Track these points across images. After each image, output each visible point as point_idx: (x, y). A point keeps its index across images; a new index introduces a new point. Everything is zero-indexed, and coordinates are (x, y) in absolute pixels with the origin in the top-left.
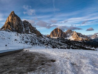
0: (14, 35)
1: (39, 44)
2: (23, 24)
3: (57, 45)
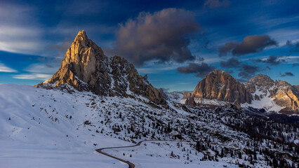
1: (154, 135)
2: (111, 66)
3: (211, 140)
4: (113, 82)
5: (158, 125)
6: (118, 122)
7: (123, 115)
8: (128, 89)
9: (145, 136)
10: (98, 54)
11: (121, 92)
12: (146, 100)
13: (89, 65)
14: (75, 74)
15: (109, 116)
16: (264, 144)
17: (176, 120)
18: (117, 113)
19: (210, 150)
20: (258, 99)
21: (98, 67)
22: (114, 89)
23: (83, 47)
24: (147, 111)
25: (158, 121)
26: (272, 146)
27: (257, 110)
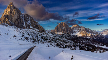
0: (12, 30)
1: (41, 41)
2: (24, 17)
3: (62, 43)
4: (25, 23)
5: (43, 38)
6: (28, 36)
7: (29, 34)
8: (31, 26)
9: (38, 41)
10: (19, 12)
11: (28, 27)
12: (38, 30)
13: (15, 16)
14: (8, 19)
15: (24, 34)
16: (78, 44)
17: (49, 37)
18: (27, 33)
19: (61, 46)
20: (75, 32)
21: (19, 17)
22: (25, 26)
23: (12, 9)
24: (39, 34)
25: (43, 36)
26: (81, 44)
27: (74, 36)
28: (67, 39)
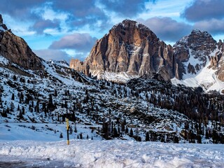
1: (22, 112)
3: (128, 121)
5: (29, 98)
9: (4, 115)
16: (210, 126)
17: (62, 92)
20: (193, 72)
25: (30, 91)
27: (190, 88)
28: (155, 105)
